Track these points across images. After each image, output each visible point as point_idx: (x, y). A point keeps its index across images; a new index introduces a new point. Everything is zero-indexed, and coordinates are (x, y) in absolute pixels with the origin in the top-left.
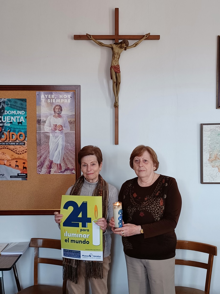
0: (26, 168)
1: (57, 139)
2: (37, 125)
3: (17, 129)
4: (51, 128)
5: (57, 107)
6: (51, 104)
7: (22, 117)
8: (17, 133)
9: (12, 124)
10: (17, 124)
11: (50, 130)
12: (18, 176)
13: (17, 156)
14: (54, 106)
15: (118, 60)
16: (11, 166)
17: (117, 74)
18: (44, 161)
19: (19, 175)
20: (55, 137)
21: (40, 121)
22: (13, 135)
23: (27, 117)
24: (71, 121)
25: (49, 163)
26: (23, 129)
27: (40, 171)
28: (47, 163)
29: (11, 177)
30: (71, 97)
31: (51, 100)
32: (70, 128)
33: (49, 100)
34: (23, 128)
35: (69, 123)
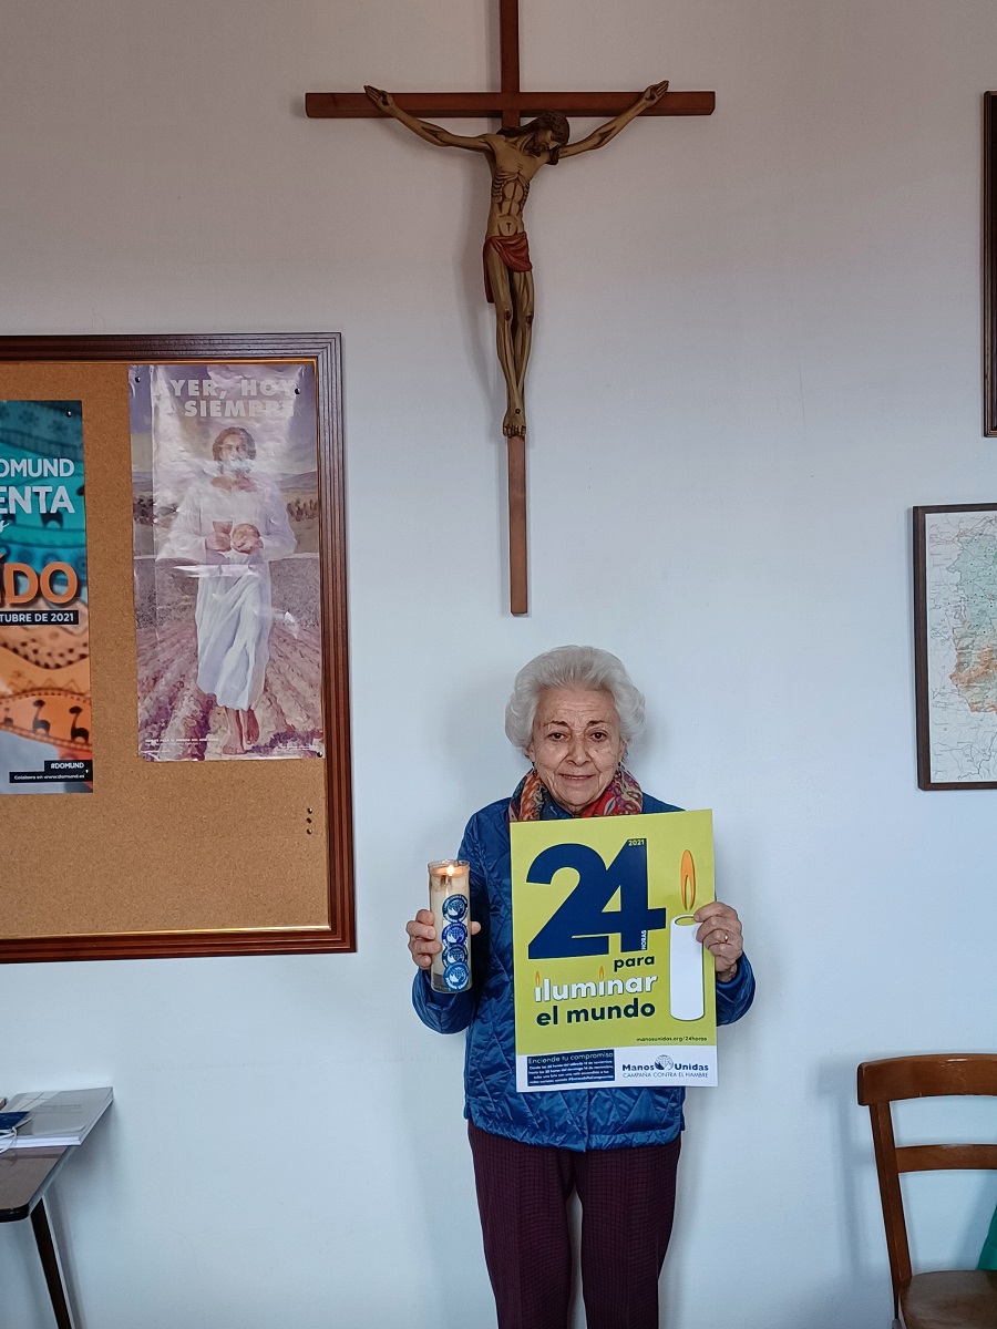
0: (83, 733)
1: (236, 590)
2: (137, 528)
3: (40, 545)
4: (202, 540)
5: (229, 441)
6: (200, 423)
7: (62, 491)
8: (37, 566)
9: (14, 523)
10: (39, 523)
11: (200, 548)
12: (49, 772)
13: (39, 677)
14: (214, 435)
15: (520, 210)
16: (15, 727)
17: (516, 275)
18: (172, 699)
19: (53, 766)
20: (222, 581)
21: (152, 505)
22: (21, 578)
23: (86, 489)
24: (298, 502)
25: (195, 708)
26: (65, 546)
27: (152, 748)
28: (186, 709)
29: (12, 780)
30: (296, 391)
31: (203, 403)
32: (296, 537)
33: (188, 404)
34: (70, 542)
35: (292, 513)
